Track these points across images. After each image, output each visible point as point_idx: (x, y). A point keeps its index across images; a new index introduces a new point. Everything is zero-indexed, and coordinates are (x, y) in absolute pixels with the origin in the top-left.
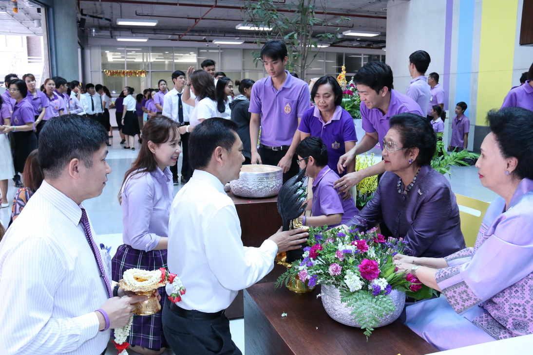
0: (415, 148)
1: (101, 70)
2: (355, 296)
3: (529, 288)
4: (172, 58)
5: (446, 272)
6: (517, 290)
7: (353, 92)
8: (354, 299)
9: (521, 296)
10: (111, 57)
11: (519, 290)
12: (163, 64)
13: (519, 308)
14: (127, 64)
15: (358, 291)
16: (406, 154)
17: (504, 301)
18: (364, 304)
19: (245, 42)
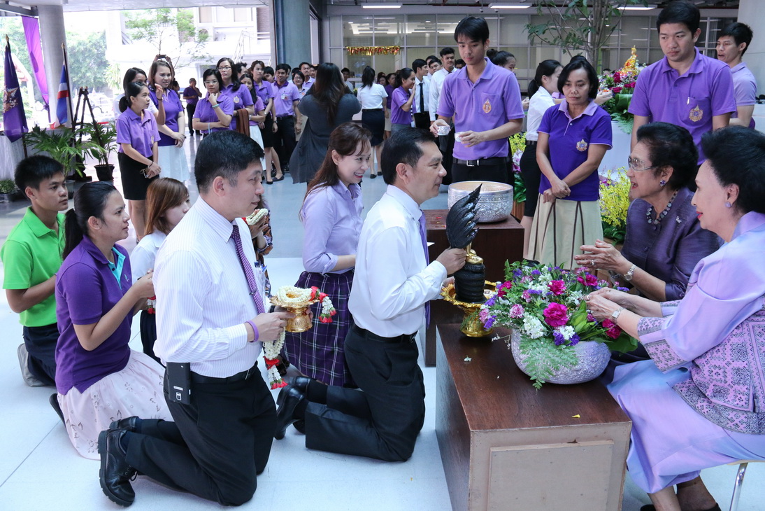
0: (667, 167)
1: (343, 47)
2: (535, 343)
3: (730, 347)
4: (434, 28)
6: (718, 350)
9: (722, 357)
10: (356, 30)
12: (422, 37)
13: (719, 371)
14: (376, 38)
15: (539, 339)
16: (657, 174)
17: (705, 363)
19: (533, 6)
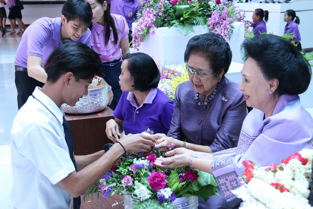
15: (147, 200)
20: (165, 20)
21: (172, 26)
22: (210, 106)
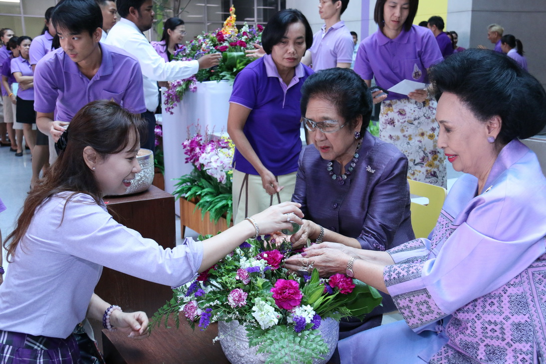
2: (269, 336)
3: (508, 299)
5: (399, 273)
6: (492, 302)
7: (246, 43)
8: (269, 341)
9: (499, 311)
11: (495, 301)
13: (495, 328)
15: (273, 327)
17: (475, 318)
18: (283, 347)
20: (212, 71)
21: (221, 79)
22: (351, 181)
